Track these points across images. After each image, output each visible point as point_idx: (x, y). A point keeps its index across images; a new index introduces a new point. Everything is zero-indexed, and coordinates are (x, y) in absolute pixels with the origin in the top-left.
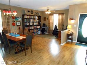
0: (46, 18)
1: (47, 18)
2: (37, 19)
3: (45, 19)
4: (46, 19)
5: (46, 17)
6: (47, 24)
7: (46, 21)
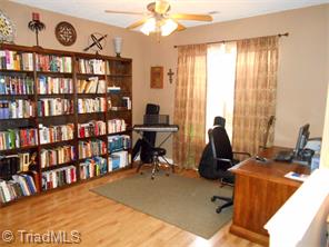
0: (166, 72)
1: (170, 74)
2: (101, 77)
3: (156, 76)
4: (166, 78)
5: (161, 68)
6: (167, 109)
7: (161, 87)
